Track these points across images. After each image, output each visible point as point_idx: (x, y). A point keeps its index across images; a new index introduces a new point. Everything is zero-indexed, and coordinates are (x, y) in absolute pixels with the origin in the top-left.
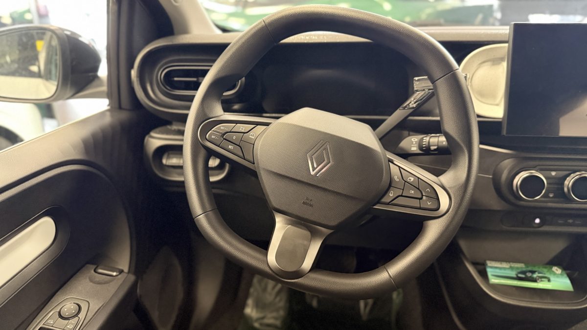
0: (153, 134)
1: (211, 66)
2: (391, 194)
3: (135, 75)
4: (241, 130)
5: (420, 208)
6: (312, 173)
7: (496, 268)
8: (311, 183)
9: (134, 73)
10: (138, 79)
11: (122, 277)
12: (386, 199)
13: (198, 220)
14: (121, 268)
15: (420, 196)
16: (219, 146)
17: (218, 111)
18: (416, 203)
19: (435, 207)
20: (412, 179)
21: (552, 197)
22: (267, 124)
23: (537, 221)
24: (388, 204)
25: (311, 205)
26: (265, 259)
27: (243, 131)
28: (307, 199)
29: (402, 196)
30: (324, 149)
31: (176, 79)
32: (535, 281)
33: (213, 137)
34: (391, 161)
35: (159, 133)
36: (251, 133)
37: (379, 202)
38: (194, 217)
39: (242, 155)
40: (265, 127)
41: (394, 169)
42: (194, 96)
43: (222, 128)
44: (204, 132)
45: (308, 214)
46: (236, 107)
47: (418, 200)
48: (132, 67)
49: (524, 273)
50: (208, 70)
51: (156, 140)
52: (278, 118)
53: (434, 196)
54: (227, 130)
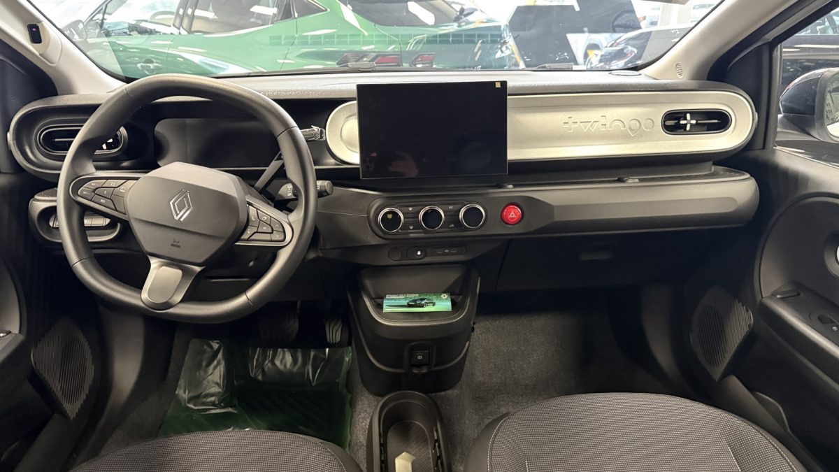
0: (36, 197)
1: (82, 126)
2: (249, 232)
3: (11, 138)
4: (111, 185)
5: (272, 241)
6: (177, 218)
7: (392, 299)
8: (176, 226)
9: (10, 136)
10: (15, 142)
11: (9, 337)
12: (245, 236)
13: (76, 268)
14: (8, 328)
15: (270, 231)
16: (91, 201)
17: (90, 169)
18: (268, 237)
19: (282, 238)
20: (266, 218)
21: (413, 229)
22: (137, 179)
23: (419, 253)
24: (248, 240)
25: (178, 246)
26: (139, 296)
27: (114, 186)
28: (174, 242)
29: (257, 232)
30: (185, 197)
31: (56, 140)
32: (422, 306)
33: (84, 193)
34: (250, 204)
35: (43, 196)
36: (122, 187)
37: (238, 239)
38: (71, 265)
39: (113, 207)
40: (135, 181)
41: (252, 211)
42: (65, 156)
43: (93, 184)
44: (75, 190)
45: (177, 254)
46: (125, 164)
47: (269, 235)
48: (8, 130)
49: (415, 301)
50: (79, 130)
51: (39, 204)
52: (147, 173)
53: (281, 230)
54: (98, 186)
